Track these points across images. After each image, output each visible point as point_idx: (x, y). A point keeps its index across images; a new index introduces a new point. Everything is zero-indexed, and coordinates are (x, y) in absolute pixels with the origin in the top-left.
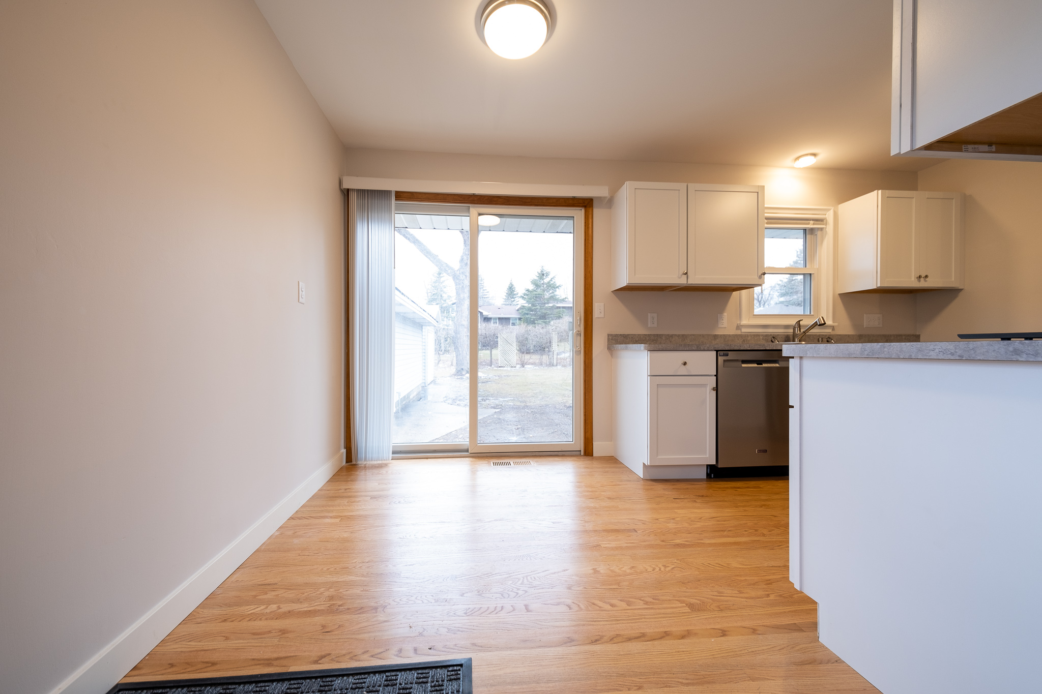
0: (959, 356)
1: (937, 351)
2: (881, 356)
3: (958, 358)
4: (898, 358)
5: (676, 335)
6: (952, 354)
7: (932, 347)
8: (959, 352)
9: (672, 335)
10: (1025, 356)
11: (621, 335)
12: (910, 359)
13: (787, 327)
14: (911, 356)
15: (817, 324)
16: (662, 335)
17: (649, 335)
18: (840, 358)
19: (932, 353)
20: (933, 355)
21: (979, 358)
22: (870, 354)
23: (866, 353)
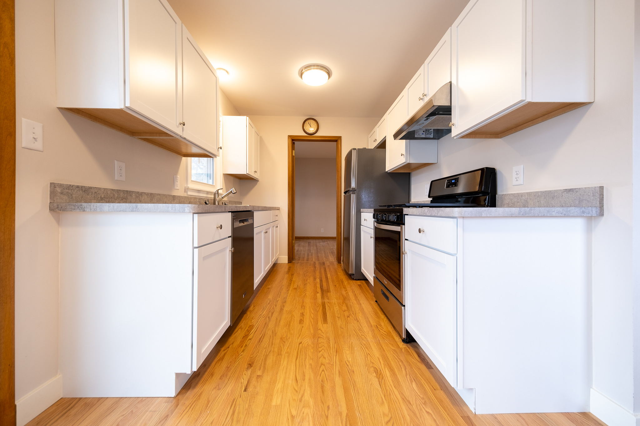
0: (564, 214)
1: (556, 212)
2: (530, 215)
3: (564, 215)
4: (538, 217)
5: (145, 193)
6: (562, 213)
7: (553, 210)
8: (564, 213)
9: (142, 193)
10: (586, 214)
11: (78, 187)
12: (544, 216)
13: (208, 193)
14: (544, 215)
15: (232, 192)
16: (133, 192)
17: (118, 191)
18: (506, 217)
19: (554, 213)
20: (554, 214)
21: (571, 215)
22: (524, 214)
23: (522, 213)
